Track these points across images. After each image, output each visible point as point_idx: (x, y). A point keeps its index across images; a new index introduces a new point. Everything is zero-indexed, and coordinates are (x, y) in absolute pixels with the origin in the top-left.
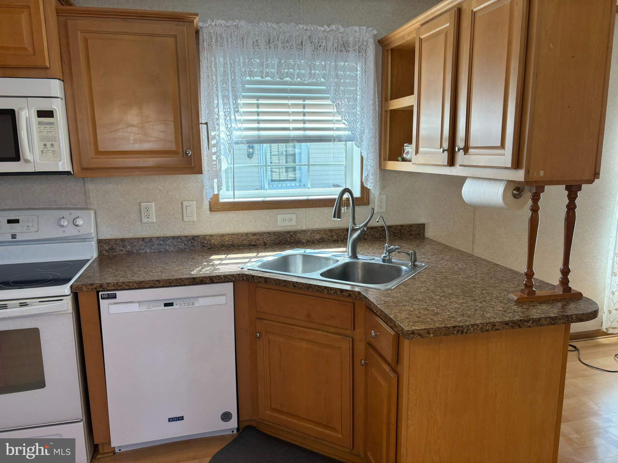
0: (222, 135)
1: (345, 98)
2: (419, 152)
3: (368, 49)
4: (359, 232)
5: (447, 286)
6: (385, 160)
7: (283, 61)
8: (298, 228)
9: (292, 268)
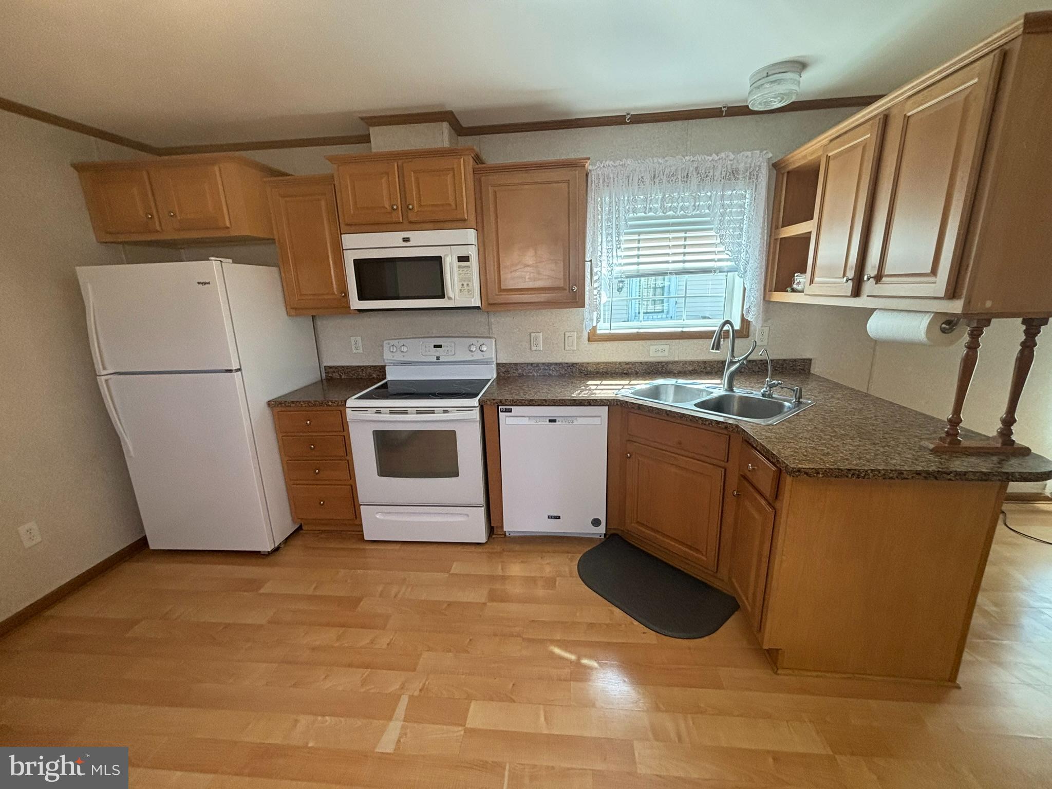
0: (604, 271)
1: (730, 228)
2: (814, 282)
3: (760, 174)
4: (738, 364)
5: (839, 426)
6: (771, 291)
7: (667, 196)
8: (671, 359)
9: (663, 396)
